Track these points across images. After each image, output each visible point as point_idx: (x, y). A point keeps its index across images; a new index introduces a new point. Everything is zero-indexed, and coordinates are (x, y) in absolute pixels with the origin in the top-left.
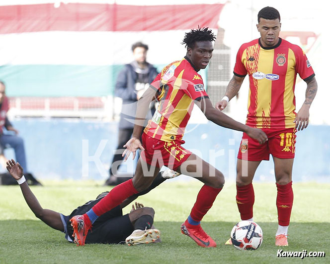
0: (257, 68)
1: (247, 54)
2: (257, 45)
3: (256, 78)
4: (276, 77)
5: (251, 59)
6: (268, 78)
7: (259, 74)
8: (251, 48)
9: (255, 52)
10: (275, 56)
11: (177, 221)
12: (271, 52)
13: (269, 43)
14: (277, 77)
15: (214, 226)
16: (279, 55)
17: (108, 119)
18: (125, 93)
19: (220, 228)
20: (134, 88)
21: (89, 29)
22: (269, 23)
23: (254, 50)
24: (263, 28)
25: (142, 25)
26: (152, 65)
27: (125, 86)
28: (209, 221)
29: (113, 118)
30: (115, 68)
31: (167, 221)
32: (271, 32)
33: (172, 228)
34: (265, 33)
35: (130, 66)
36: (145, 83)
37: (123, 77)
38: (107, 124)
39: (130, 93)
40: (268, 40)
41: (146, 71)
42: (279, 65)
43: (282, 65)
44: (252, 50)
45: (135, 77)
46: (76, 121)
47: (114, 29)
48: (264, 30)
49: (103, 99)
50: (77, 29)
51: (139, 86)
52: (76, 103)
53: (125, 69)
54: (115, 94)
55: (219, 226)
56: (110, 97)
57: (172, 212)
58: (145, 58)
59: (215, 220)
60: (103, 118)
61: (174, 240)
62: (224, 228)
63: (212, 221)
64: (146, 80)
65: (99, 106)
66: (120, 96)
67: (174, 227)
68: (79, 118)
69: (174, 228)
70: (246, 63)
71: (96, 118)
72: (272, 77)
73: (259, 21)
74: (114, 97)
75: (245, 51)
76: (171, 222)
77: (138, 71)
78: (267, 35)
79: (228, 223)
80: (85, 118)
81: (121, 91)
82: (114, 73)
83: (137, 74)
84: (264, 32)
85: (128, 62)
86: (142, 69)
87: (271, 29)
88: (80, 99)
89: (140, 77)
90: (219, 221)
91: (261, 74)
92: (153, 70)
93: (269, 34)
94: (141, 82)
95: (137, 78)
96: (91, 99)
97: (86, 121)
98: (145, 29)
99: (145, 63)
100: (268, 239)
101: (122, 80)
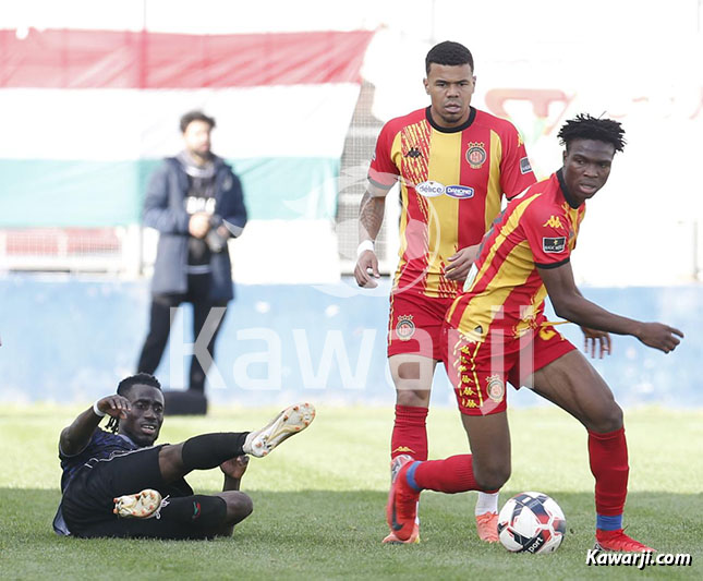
0: (427, 172)
1: (403, 142)
2: (424, 123)
3: (423, 194)
4: (467, 192)
5: (414, 153)
6: (452, 194)
7: (432, 187)
8: (411, 130)
9: (420, 140)
10: (464, 148)
11: (276, 490)
12: (456, 138)
13: (449, 116)
14: (469, 192)
15: (354, 499)
16: (471, 145)
17: (131, 275)
18: (165, 220)
19: (367, 504)
20: (183, 208)
21: (90, 84)
22: (449, 72)
23: (418, 134)
24: (435, 83)
25: (200, 75)
26: (222, 160)
27: (164, 204)
28: (342, 490)
29: (141, 272)
30: (143, 166)
31: (255, 489)
32: (453, 91)
33: (264, 505)
34: (441, 96)
35: (175, 162)
36: (207, 199)
37: (161, 185)
38: (127, 285)
39: (174, 220)
40: (448, 109)
41: (210, 170)
42: (473, 166)
43: (478, 167)
44: (413, 132)
45: (186, 185)
46: (63, 278)
47: (143, 83)
48: (438, 89)
49: (120, 232)
50: (64, 85)
51: (193, 204)
52: (63, 241)
53: (164, 168)
54: (145, 221)
55: (363, 500)
56: (134, 227)
57: (264, 472)
58: (208, 144)
59: (356, 488)
60: (118, 272)
61: (269, 529)
62: (374, 504)
63: (349, 489)
64: (209, 191)
65: (112, 248)
66: (154, 225)
67: (268, 503)
68: (68, 271)
69: (269, 505)
70: (403, 162)
71: (105, 272)
72: (458, 192)
73: (428, 71)
74: (141, 229)
75: (398, 137)
76: (262, 493)
77: (193, 171)
78: (446, 99)
79: (381, 493)
80: (82, 272)
81: (156, 214)
82: (142, 176)
83: (190, 179)
84: (440, 92)
85: (173, 153)
86: (201, 167)
87: (452, 86)
88: (72, 231)
89: (197, 184)
90: (364, 488)
91: (436, 185)
92: (224, 168)
93: (449, 97)
94: (198, 196)
95: (189, 188)
96: (93, 232)
97: (84, 278)
98: (206, 84)
99: (209, 156)
100: (467, 527)
101: (158, 190)
